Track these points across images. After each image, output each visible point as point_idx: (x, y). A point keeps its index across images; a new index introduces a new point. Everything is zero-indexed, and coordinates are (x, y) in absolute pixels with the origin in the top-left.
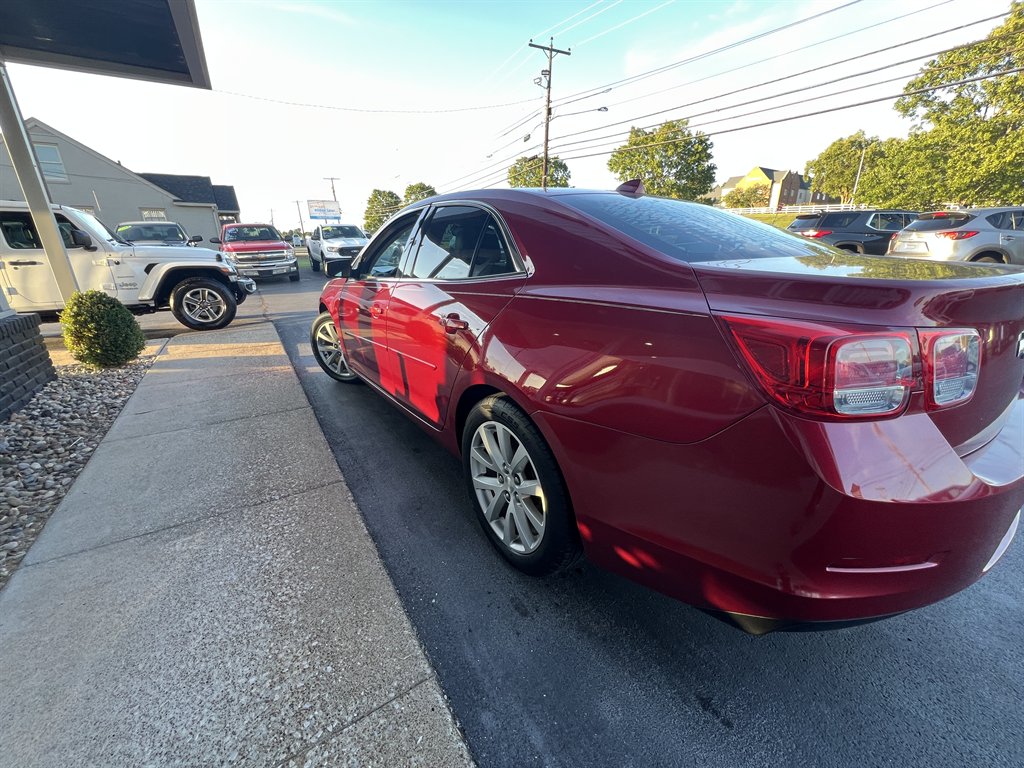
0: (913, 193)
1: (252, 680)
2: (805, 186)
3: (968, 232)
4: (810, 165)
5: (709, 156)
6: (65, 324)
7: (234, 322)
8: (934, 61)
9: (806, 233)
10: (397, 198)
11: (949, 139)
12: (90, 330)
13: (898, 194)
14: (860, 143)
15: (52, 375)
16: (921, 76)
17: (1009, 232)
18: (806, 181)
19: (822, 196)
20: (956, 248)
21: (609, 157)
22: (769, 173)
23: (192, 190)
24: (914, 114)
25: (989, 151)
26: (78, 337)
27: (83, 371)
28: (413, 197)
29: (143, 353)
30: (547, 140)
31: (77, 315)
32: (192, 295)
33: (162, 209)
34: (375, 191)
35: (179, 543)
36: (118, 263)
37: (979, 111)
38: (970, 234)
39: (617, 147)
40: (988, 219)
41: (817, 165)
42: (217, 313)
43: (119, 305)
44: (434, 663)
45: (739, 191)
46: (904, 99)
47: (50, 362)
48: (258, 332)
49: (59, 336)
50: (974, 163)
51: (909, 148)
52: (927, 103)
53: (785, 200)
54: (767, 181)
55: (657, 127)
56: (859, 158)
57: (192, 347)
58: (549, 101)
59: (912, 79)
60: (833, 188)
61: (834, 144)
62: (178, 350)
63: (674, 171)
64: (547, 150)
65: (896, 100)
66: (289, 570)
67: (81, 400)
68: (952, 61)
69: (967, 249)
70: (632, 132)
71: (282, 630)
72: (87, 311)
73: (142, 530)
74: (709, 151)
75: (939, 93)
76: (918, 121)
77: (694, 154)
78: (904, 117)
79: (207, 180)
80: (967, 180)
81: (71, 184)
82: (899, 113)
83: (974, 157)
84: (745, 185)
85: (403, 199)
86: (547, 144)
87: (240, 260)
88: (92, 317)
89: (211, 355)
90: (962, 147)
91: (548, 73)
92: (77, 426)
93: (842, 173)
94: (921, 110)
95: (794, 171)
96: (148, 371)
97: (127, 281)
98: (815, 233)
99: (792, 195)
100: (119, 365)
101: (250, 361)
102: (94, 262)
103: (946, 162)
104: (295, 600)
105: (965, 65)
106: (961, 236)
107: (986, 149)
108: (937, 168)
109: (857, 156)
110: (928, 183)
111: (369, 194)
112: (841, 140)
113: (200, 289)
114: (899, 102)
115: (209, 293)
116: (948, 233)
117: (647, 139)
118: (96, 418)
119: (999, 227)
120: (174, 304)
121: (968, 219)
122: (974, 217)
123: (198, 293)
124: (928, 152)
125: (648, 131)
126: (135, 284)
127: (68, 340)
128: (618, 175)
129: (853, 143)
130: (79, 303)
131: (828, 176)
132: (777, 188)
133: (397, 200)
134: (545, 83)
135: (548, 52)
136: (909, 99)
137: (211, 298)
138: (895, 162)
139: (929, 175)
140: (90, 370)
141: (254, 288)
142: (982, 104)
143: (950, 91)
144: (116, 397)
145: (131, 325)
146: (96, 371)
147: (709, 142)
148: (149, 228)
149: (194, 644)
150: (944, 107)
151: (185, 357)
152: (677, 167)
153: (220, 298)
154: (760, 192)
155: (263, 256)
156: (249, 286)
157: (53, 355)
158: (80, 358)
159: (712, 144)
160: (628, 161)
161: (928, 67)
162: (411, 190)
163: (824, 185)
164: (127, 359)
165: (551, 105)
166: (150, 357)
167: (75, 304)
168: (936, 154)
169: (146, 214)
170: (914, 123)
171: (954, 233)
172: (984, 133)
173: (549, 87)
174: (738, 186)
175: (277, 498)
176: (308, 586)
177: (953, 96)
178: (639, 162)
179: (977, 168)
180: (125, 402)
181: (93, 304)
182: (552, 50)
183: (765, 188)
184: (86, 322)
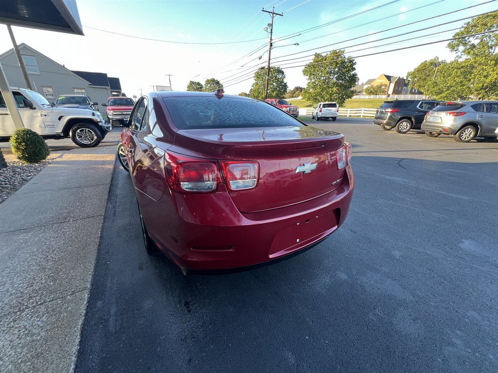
0: (453, 91)
1: (20, 286)
2: (406, 85)
3: (461, 113)
4: (409, 74)
5: (354, 69)
6: (12, 143)
7: (100, 144)
8: (469, 23)
9: (387, 110)
10: (201, 85)
11: (474, 63)
12: (22, 146)
13: (446, 91)
14: (436, 64)
15: (5, 165)
16: (462, 29)
17: (482, 114)
18: (406, 82)
19: (415, 90)
20: (455, 120)
21: (303, 68)
22: (389, 78)
23: (98, 80)
24: (457, 50)
25: (493, 71)
26: (18, 148)
27: (21, 164)
28: (209, 85)
29: (48, 157)
30: (270, 59)
31: (17, 139)
32: (80, 131)
33: (84, 89)
34: (191, 82)
35: (21, 236)
36: (46, 115)
37: (492, 49)
38: (462, 114)
39: (308, 63)
40: (472, 106)
41: (412, 74)
42: (92, 140)
43: (37, 135)
44: (93, 284)
45: (372, 87)
46: (453, 42)
47: (4, 159)
48: (109, 150)
49: (9, 148)
50: (485, 76)
51: (453, 68)
52: (465, 44)
53: (395, 92)
54: (387, 82)
55: (329, 53)
56: (434, 71)
57: (74, 155)
58: (271, 40)
59: (458, 31)
60: (420, 86)
61: (422, 63)
62: (68, 156)
63: (336, 76)
64: (269, 64)
65: (448, 42)
66: (58, 248)
67: (13, 176)
68: (478, 23)
69: (461, 121)
70: (315, 55)
71: (43, 269)
72: (22, 137)
73: (9, 230)
74: (354, 67)
75: (471, 39)
76: (459, 54)
77: (346, 68)
78: (452, 51)
79: (105, 75)
80: (480, 85)
81: (41, 75)
82: (450, 50)
83: (485, 73)
84: (375, 84)
85: (204, 86)
86: (269, 61)
87: (115, 114)
88: (23, 140)
89: (81, 159)
90: (479, 68)
91: (271, 25)
92: (6, 187)
93: (425, 79)
94: (461, 48)
95: (401, 77)
96: (49, 165)
97: (50, 124)
98: (391, 110)
99: (400, 89)
100: (37, 162)
101: (97, 163)
102: (34, 115)
103: (471, 76)
104: (54, 259)
105: (485, 25)
106: (457, 115)
107: (491, 69)
108: (466, 78)
109: (434, 70)
110: (461, 86)
111: (188, 83)
112: (426, 61)
113: (84, 129)
114: (450, 43)
115: (88, 131)
116: (452, 113)
117: (322, 59)
118: (16, 185)
119: (477, 111)
120: (72, 135)
121: (462, 106)
122: (465, 105)
123: (83, 130)
124: (462, 70)
125: (323, 55)
126: (54, 125)
127: (13, 150)
128: (308, 77)
129: (432, 64)
130: (18, 134)
131: (418, 81)
132: (392, 86)
133: (202, 87)
134: (269, 30)
135: (271, 14)
136: (456, 42)
137: (89, 133)
138: (446, 75)
139: (462, 82)
140: (23, 164)
141: (111, 129)
142: (493, 45)
143: (476, 39)
144: (29, 176)
145: (43, 144)
146: (26, 164)
147: (354, 62)
148: (73, 98)
149: (6, 272)
150: (473, 46)
151: (69, 160)
152: (338, 74)
153: (93, 133)
154: (383, 87)
155: (125, 113)
156: (108, 128)
157: (6, 156)
158: (19, 158)
159: (355, 63)
160: (312, 70)
161: (466, 25)
162: (208, 82)
163: (415, 85)
164: (41, 159)
165: (272, 42)
166: (53, 159)
167: (16, 134)
168: (466, 70)
169: (76, 90)
170: (457, 55)
171: (454, 113)
172: (491, 61)
173: (271, 32)
174: (372, 84)
175: (72, 221)
176: (63, 254)
177: (478, 41)
178: (318, 71)
179: (486, 79)
180: (31, 178)
181: (24, 134)
182: (273, 13)
183: (385, 85)
184: (21, 142)
